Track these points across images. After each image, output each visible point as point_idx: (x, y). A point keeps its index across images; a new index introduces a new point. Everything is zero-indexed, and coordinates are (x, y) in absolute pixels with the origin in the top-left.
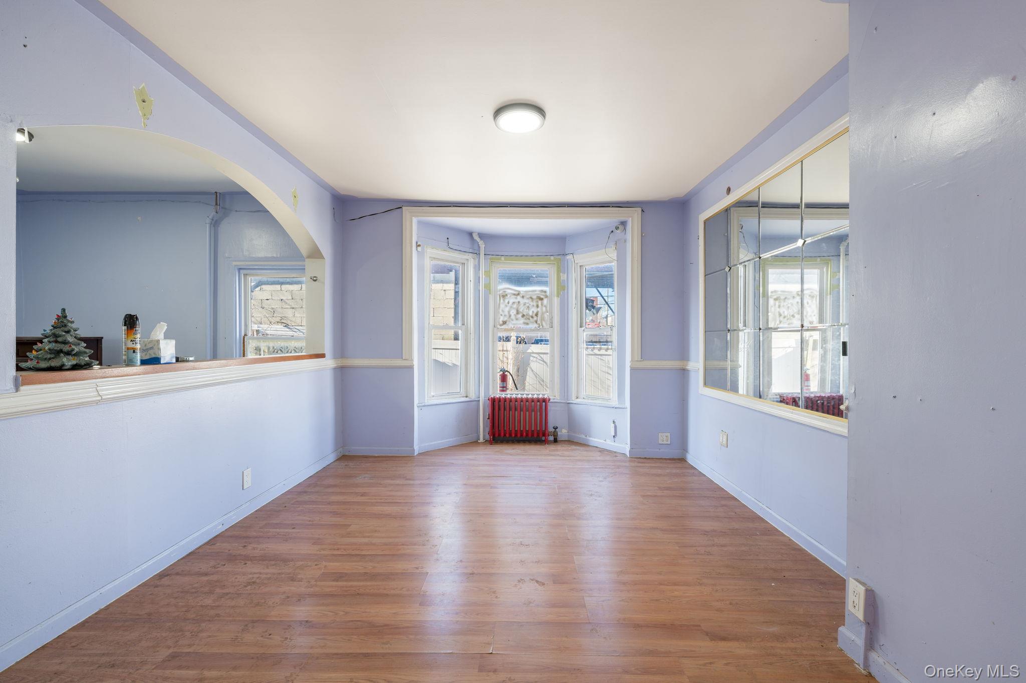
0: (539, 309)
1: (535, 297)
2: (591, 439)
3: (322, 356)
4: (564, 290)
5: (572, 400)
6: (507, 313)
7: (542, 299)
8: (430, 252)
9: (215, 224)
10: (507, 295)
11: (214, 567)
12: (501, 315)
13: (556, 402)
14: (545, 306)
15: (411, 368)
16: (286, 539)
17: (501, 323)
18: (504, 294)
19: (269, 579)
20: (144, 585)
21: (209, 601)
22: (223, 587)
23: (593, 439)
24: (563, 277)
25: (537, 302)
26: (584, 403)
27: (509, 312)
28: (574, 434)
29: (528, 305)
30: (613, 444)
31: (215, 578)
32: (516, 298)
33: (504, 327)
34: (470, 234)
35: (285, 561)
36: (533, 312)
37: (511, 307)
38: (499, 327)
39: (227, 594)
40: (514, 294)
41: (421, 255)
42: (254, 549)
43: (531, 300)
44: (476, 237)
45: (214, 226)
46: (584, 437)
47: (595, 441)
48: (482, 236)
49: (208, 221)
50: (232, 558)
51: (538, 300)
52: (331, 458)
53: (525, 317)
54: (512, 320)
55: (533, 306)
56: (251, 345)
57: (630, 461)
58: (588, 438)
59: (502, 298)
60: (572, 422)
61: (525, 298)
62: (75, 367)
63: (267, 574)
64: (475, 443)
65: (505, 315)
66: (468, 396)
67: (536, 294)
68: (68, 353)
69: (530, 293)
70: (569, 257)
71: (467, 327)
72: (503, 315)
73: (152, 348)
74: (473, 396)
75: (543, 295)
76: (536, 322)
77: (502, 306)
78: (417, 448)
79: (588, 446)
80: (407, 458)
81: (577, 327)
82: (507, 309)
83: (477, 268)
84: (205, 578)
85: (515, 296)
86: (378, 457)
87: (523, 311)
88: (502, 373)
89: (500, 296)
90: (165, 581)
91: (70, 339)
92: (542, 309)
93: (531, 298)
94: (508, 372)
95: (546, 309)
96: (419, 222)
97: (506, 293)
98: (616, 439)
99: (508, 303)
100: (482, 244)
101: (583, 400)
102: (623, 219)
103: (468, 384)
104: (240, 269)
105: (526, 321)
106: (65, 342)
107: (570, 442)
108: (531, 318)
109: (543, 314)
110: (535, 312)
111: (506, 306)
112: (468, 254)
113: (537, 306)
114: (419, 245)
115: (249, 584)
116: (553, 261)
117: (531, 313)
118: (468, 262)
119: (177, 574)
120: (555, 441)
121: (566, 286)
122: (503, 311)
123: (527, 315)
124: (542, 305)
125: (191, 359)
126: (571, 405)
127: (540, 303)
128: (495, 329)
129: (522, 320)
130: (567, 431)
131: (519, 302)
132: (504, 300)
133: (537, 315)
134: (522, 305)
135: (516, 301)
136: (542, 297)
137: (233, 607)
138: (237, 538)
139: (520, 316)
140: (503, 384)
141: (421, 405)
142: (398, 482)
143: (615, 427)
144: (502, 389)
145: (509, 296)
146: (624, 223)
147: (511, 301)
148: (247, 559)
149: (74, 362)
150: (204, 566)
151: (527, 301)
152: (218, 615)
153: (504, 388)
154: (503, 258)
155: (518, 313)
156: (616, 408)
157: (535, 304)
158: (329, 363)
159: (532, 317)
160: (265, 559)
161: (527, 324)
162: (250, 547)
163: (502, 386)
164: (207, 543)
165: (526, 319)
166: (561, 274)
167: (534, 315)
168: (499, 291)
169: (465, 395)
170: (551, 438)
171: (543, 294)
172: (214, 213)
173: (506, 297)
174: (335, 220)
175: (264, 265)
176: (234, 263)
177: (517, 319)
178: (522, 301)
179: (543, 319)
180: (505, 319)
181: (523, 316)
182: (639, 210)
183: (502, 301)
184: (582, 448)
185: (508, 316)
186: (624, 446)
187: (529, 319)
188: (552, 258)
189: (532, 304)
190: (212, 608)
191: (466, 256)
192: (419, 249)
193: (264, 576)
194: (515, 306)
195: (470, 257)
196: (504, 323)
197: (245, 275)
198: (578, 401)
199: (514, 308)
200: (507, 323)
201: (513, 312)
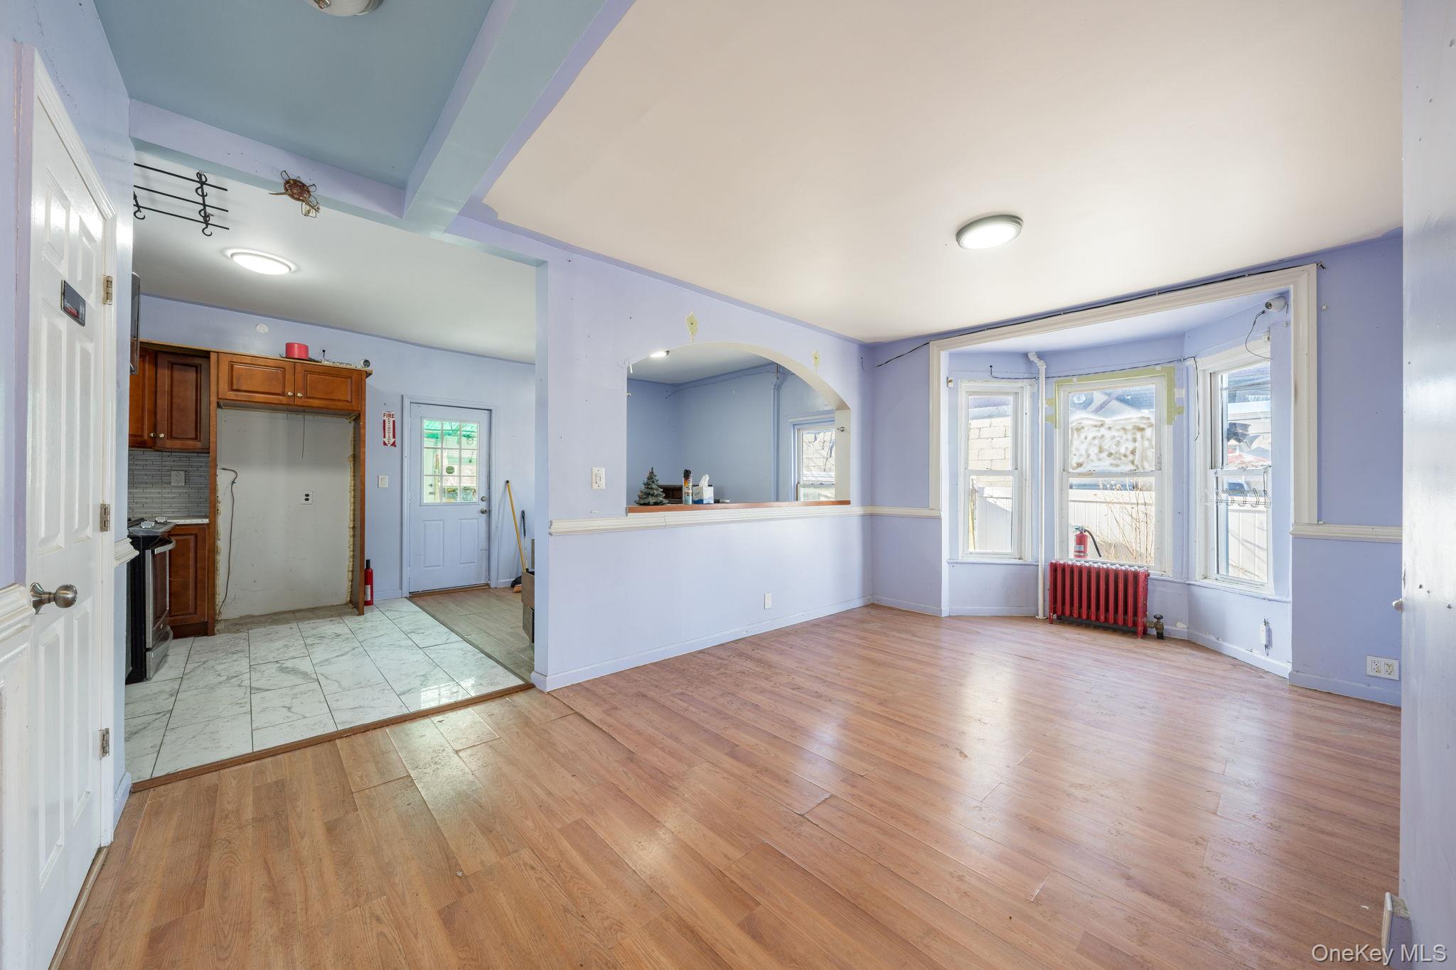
0: (1137, 444)
1: (1129, 427)
2: (1225, 644)
3: (848, 503)
4: (1181, 413)
5: (1196, 581)
6: (1083, 452)
7: (1142, 430)
8: (965, 386)
9: (778, 388)
10: (1083, 428)
11: (729, 656)
12: (1075, 455)
13: (1165, 581)
14: (1148, 439)
15: (939, 518)
16: (782, 653)
17: (1075, 465)
18: (1079, 426)
19: (753, 673)
20: (690, 654)
21: (714, 673)
22: (726, 669)
23: (1230, 646)
24: (1180, 393)
25: (1135, 434)
26: (1213, 586)
27: (1087, 450)
28: (1197, 633)
29: (1118, 439)
30: (1263, 658)
31: (724, 662)
32: (1098, 431)
33: (1080, 470)
34: (1025, 355)
35: (770, 666)
36: (1127, 448)
37: (1090, 444)
38: (1071, 470)
39: (725, 673)
40: (1095, 426)
41: (953, 392)
42: (758, 653)
43: (1122, 432)
44: (1033, 358)
45: (777, 390)
46: (1213, 638)
47: (1234, 648)
48: (1041, 355)
49: (772, 387)
50: (741, 655)
51: (1136, 431)
52: (857, 603)
53: (1113, 457)
54: (1092, 461)
55: (1128, 440)
56: (802, 491)
57: (1291, 691)
58: (1221, 641)
59: (1075, 432)
60: (1195, 613)
61: (1112, 429)
62: (656, 504)
63: (754, 670)
64: (1031, 618)
65: (1081, 455)
66: (1023, 558)
67: (1132, 423)
68: (653, 495)
69: (1122, 422)
70: (1190, 362)
71: (1022, 472)
72: (1078, 455)
73: (699, 493)
74: (1029, 559)
75: (1145, 424)
76: (1133, 462)
77: (1076, 443)
78: (945, 610)
79: (1220, 654)
80: (933, 618)
81: (1206, 467)
82: (1084, 447)
83: (1035, 398)
84: (720, 661)
85: (1097, 429)
86: (904, 611)
87: (1109, 447)
88: (1078, 533)
89: (1072, 429)
90: (700, 656)
91: (654, 486)
92: (1143, 445)
93: (1124, 429)
94: (1088, 531)
95: (1151, 443)
96: (951, 355)
97: (1083, 425)
98: (1271, 651)
99: (1086, 438)
100: (1042, 366)
101: (1216, 583)
102: (1282, 288)
103: (1023, 543)
104: (794, 425)
105: (1114, 462)
106: (652, 489)
107: (1190, 643)
108: (1123, 458)
109: (1144, 450)
110: (1131, 448)
111: (1082, 442)
112: (1021, 381)
113: (1135, 440)
114: (951, 381)
115: (740, 672)
116: (1158, 372)
117: (1123, 451)
118: (1023, 390)
119: (708, 654)
120: (1160, 636)
121: (1185, 406)
122: (1077, 449)
123: (1116, 453)
124: (1142, 438)
125: (728, 501)
126: (1193, 588)
127: (1139, 435)
128: (1065, 473)
129: (1109, 461)
130: (1186, 627)
131: (1103, 436)
132: (1079, 435)
133: (1133, 452)
134: (1109, 439)
135: (1099, 434)
136: (1142, 426)
137: (724, 681)
138: (753, 643)
139: (1104, 455)
140: (1079, 548)
141: (952, 561)
142: (903, 636)
143: (1269, 632)
144: (1077, 554)
145: (1086, 428)
146: (1284, 296)
147: (1090, 436)
148: (750, 658)
149: (655, 501)
150: (723, 654)
151: (1116, 434)
152: (714, 683)
153: (1081, 553)
154: (1075, 379)
155: (1101, 450)
156: (1270, 600)
157: (1130, 437)
158: (855, 510)
159: (1125, 456)
160: (759, 661)
161: (1117, 466)
162: (756, 651)
163: (1077, 549)
164: (733, 641)
165: (1115, 459)
166: (1176, 390)
167: (1128, 453)
168: (1071, 424)
169: (1019, 557)
170: (1154, 632)
171: (1145, 421)
172: (776, 379)
173: (1083, 430)
174: (863, 369)
175: (807, 420)
176: (790, 420)
177: (1099, 460)
178: (1108, 434)
179: (1144, 458)
180: (1081, 461)
181: (1110, 455)
182: (1312, 268)
183: (1075, 436)
184: (1204, 655)
185: (1085, 457)
186: (1281, 663)
187: (1120, 459)
188: (1158, 368)
189: (1124, 437)
190: (714, 678)
191: (1020, 384)
192: (951, 385)
193: (751, 671)
194: (1096, 442)
195: (1025, 383)
196: (1080, 465)
197: (799, 430)
198: (1206, 582)
199: (1095, 445)
200: (1085, 465)
201: (1094, 451)
